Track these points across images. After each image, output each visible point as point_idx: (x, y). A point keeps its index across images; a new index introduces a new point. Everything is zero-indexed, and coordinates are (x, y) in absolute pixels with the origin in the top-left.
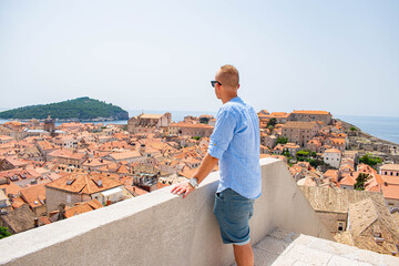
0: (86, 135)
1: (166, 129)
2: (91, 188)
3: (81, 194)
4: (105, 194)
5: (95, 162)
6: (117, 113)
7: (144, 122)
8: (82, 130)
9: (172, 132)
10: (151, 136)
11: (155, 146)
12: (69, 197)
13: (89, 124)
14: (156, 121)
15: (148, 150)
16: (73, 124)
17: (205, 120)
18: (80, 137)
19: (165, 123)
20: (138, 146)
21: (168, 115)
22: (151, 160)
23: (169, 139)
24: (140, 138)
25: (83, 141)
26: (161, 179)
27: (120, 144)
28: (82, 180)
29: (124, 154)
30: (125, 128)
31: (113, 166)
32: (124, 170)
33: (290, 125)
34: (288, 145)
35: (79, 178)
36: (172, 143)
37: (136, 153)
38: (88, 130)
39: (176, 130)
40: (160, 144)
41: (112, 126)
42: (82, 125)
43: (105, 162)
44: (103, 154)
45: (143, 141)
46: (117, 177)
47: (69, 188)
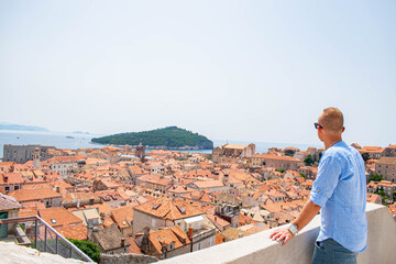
0: (172, 162)
1: (249, 160)
2: (174, 215)
3: (164, 219)
4: (188, 221)
5: (180, 189)
6: (202, 142)
7: (228, 153)
8: (169, 157)
9: (256, 164)
10: (234, 166)
11: (238, 177)
12: (154, 221)
13: (176, 152)
14: (240, 152)
15: (231, 180)
16: (161, 151)
17: (290, 152)
18: (166, 164)
19: (249, 154)
20: (221, 176)
21: (252, 147)
22: (233, 190)
23: (252, 170)
24: (223, 167)
25: (169, 168)
26: (243, 211)
27: (204, 173)
28: (167, 206)
29: (208, 183)
30: (210, 157)
31: (197, 194)
32: (206, 199)
33: (385, 160)
34: (384, 183)
35: (165, 203)
36: (255, 175)
37: (219, 183)
38: (175, 158)
39: (260, 162)
40: (243, 175)
41: (197, 155)
42: (169, 152)
43: (189, 189)
44: (187, 182)
45: (227, 171)
46: (199, 205)
47: (154, 213)
